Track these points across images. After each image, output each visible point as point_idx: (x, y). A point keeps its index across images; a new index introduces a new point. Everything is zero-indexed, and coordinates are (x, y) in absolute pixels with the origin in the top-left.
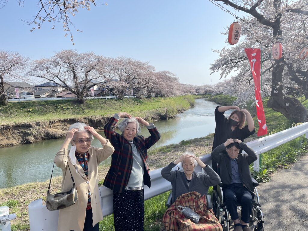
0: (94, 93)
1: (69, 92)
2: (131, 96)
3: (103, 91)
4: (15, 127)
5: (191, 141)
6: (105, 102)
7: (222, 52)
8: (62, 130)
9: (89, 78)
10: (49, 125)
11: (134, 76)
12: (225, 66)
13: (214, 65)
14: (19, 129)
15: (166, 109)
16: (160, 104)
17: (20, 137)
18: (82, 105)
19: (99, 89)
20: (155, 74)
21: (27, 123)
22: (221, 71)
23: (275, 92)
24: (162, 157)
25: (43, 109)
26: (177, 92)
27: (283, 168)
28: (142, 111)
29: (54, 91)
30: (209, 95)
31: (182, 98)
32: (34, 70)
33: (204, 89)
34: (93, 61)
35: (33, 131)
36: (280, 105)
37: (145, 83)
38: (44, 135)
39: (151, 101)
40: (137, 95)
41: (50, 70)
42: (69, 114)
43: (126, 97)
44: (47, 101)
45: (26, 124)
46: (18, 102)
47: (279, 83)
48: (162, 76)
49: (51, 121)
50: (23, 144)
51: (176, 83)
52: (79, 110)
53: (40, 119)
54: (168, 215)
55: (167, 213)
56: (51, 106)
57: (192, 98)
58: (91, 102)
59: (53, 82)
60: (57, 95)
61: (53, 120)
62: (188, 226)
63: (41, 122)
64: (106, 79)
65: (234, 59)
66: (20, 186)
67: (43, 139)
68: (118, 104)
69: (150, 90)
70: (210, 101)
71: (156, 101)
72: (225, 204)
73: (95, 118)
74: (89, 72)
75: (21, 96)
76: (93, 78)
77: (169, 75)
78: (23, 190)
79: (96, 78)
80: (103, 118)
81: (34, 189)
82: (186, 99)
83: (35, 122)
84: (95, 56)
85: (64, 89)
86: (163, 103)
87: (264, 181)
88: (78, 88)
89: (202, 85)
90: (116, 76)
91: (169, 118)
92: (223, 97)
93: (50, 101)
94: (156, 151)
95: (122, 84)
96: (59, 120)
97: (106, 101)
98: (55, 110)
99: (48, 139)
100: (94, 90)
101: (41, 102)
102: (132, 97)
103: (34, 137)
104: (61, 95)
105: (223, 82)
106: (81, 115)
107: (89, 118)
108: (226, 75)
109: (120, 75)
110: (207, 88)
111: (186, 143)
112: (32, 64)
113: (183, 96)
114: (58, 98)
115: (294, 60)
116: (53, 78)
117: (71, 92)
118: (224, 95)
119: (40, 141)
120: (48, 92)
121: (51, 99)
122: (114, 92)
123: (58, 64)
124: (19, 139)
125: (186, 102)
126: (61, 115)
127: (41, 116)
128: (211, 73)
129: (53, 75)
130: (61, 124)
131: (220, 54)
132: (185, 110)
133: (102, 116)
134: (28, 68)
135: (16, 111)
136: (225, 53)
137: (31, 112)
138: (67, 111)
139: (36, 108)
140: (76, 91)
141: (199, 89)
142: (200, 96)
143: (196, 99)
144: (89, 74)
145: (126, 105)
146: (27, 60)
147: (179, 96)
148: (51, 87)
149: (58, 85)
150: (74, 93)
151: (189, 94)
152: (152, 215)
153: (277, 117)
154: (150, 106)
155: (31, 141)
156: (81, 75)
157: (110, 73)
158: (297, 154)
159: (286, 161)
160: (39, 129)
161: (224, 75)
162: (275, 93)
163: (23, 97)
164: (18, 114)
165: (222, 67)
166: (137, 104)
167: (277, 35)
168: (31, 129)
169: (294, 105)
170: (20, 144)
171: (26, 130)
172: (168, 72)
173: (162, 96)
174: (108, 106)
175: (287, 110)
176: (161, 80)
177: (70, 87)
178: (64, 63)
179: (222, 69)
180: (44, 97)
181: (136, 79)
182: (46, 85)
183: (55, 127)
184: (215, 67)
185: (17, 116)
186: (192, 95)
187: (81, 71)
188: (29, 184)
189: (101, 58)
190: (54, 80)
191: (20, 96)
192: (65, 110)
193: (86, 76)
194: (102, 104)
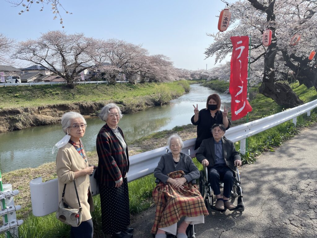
0: (85, 77)
1: (58, 76)
2: (123, 81)
3: (94, 75)
4: (2, 113)
5: (185, 127)
6: (96, 88)
7: (217, 36)
8: (51, 116)
9: (79, 61)
10: (38, 111)
11: (126, 60)
12: (220, 50)
13: (209, 49)
14: (7, 116)
15: (160, 94)
16: (154, 90)
17: (7, 123)
18: (72, 90)
19: (90, 73)
20: (149, 58)
21: (15, 109)
22: (216, 56)
23: (267, 77)
24: (155, 143)
25: (31, 94)
26: (171, 77)
27: (268, 151)
28: (136, 97)
29: (41, 75)
30: (205, 80)
31: (177, 83)
32: (20, 52)
33: (200, 74)
34: (83, 43)
35: (22, 117)
36: (271, 91)
37: (138, 67)
38: (33, 122)
39: (145, 86)
40: (130, 80)
41: (37, 52)
42: (58, 99)
43: (118, 82)
44: (35, 86)
45: (13, 109)
46: (4, 87)
47: (271, 69)
48: (156, 60)
49: (39, 107)
50: (11, 130)
51: (170, 68)
52: (70, 95)
53: (28, 104)
54: (157, 190)
55: (156, 189)
56: (39, 91)
57: (187, 83)
58: (81, 87)
59: (41, 65)
60: (45, 80)
61: (42, 105)
62: (174, 198)
63: (29, 107)
64: (97, 63)
65: (229, 44)
66: (12, 172)
67: (32, 125)
68: (111, 89)
69: (143, 74)
70: (205, 86)
71: (150, 87)
72: (209, 182)
73: (86, 103)
74: (79, 55)
75: (7, 80)
76: (83, 62)
77: (163, 59)
78: (15, 176)
79: (87, 62)
80: (94, 104)
81: (27, 174)
82: (181, 84)
83: (22, 108)
84: (85, 38)
85: (52, 73)
86: (157, 88)
87: (249, 163)
88: (68, 72)
89: (197, 70)
90: (107, 59)
91: (163, 104)
92: (218, 82)
93: (37, 86)
94: (149, 137)
95: (114, 68)
96: (48, 106)
97: (97, 86)
98: (44, 95)
99: (37, 126)
100: (84, 75)
101: (28, 87)
102: (125, 81)
103: (23, 123)
104: (49, 79)
105: (218, 66)
106: (71, 100)
107: (80, 104)
108: (221, 60)
109: (112, 58)
110: (203, 73)
111: (180, 129)
112: (17, 46)
113: (177, 81)
114: (46, 83)
115: (286, 45)
116: (41, 61)
117: (60, 76)
118: (219, 81)
119: (28, 128)
120: (36, 76)
121: (38, 83)
122: (106, 76)
123: (45, 45)
124: (7, 126)
125: (181, 87)
126: (50, 100)
127: (29, 102)
128: (206, 58)
129: (40, 58)
130: (50, 110)
131: (215, 38)
132: (180, 95)
133: (93, 101)
134: (13, 51)
135: (2, 96)
136: (220, 37)
137: (18, 97)
138: (56, 96)
139: (23, 93)
140: (65, 75)
141: (194, 74)
142: (195, 82)
143: (190, 84)
144: (78, 57)
145: (118, 90)
146: (12, 42)
147: (174, 81)
148: (38, 70)
149: (46, 69)
150: (63, 77)
151: (184, 79)
152: (144, 194)
153: (270, 103)
154: (144, 92)
155: (19, 127)
156: (70, 58)
157: (101, 56)
158: (283, 138)
159: (272, 144)
160: (28, 115)
161: (219, 60)
162: (267, 79)
163: (9, 81)
164: (4, 99)
165: (216, 51)
166: (130, 90)
167: (270, 20)
168: (19, 115)
169: (285, 91)
170: (8, 131)
171: (13, 116)
172: (162, 56)
173: (156, 81)
174: (99, 91)
175: (277, 95)
176: (155, 64)
177: (58, 71)
178: (51, 45)
179: (217, 54)
180: (31, 81)
181: (128, 63)
182: (33, 69)
183: (44, 114)
184: (210, 52)
185: (3, 101)
186: (187, 80)
187: (70, 53)
188: (22, 170)
189: (91, 39)
190: (41, 63)
191: (5, 81)
192: (55, 96)
193: (76, 59)
194: (94, 89)
